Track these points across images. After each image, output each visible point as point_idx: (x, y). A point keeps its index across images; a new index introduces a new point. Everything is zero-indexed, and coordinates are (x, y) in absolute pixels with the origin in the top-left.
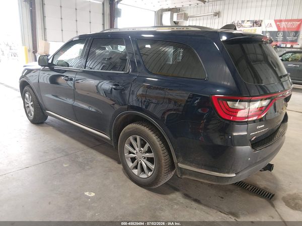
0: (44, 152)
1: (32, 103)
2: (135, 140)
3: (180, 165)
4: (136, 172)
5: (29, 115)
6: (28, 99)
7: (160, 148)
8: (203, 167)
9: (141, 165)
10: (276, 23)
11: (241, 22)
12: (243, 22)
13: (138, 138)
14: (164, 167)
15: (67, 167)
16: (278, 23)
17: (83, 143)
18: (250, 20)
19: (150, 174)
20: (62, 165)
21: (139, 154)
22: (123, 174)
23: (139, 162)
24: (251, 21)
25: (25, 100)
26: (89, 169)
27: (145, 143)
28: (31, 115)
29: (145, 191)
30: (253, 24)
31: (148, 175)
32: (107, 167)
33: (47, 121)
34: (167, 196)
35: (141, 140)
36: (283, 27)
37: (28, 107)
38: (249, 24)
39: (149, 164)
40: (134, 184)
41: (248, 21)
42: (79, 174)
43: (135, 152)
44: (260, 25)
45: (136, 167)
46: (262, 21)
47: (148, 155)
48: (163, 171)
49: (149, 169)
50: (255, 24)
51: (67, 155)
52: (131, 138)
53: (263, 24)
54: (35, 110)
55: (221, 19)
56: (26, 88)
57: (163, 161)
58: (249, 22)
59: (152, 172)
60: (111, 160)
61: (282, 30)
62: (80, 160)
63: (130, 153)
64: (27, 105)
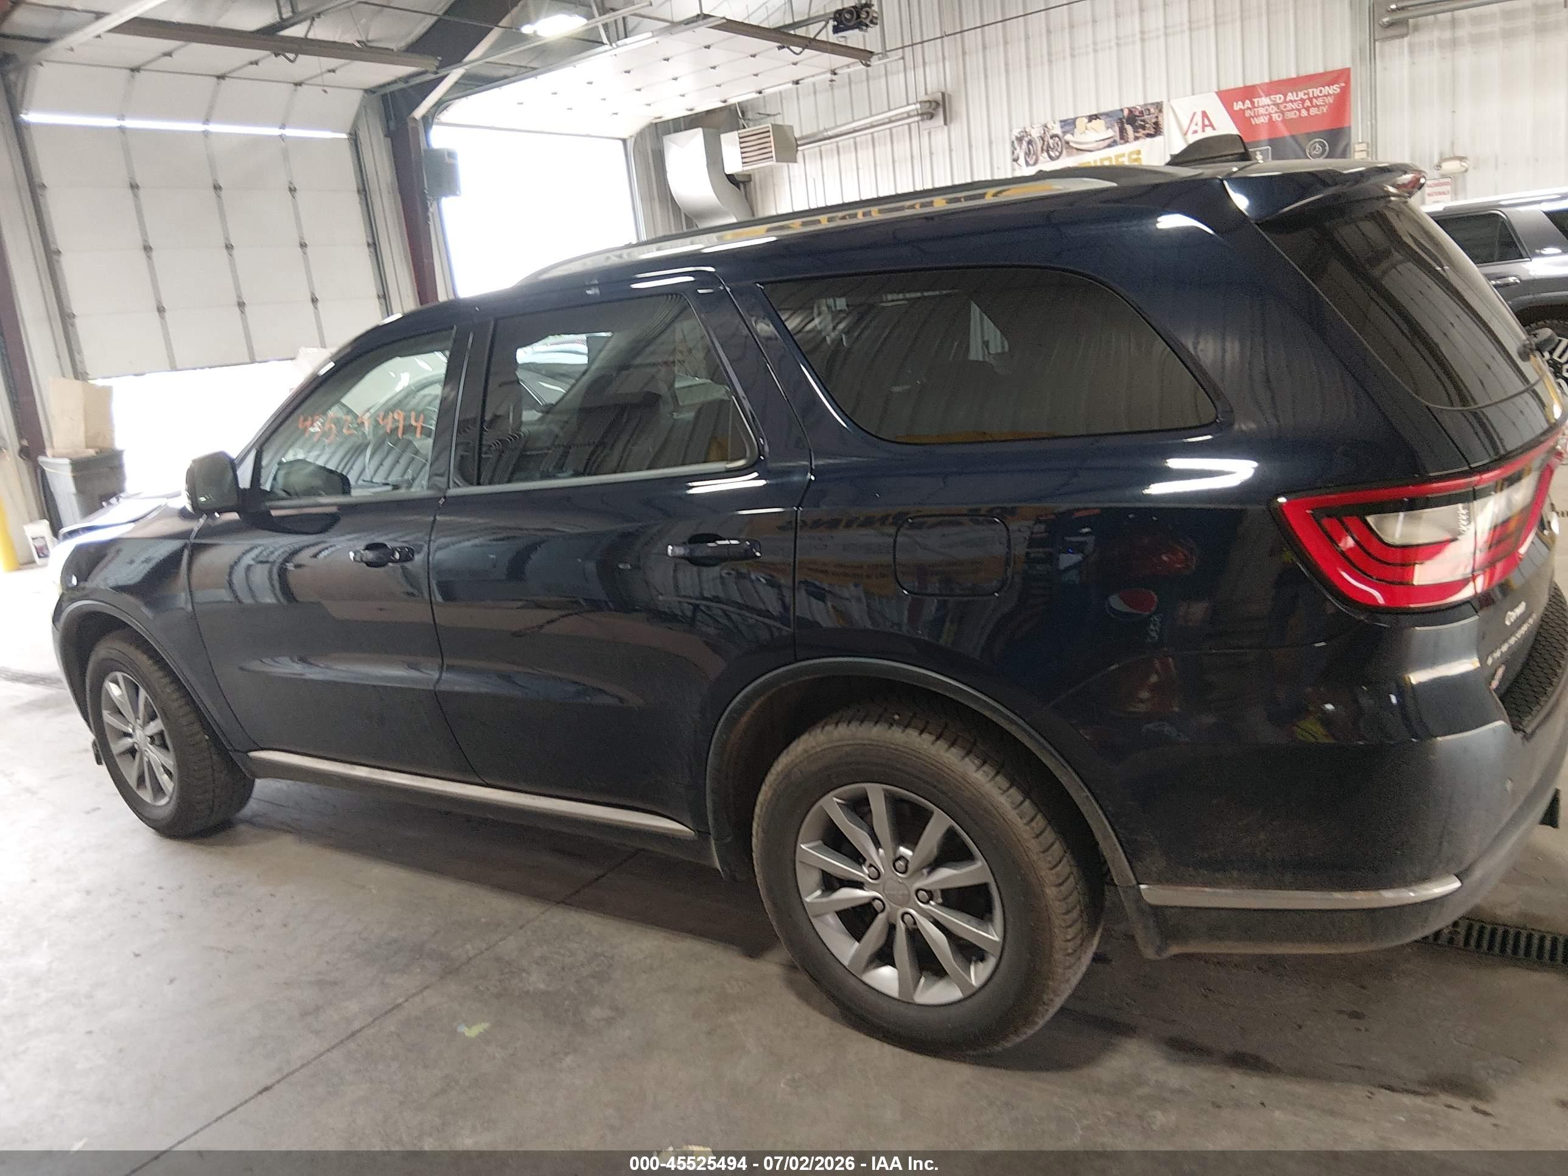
0: (321, 984)
1: (155, 726)
2: (859, 807)
3: (1152, 893)
4: (886, 978)
5: (146, 795)
6: (127, 710)
7: (1020, 823)
8: (1288, 878)
9: (915, 935)
10: (1228, 106)
11: (1058, 130)
12: (1069, 124)
13: (877, 796)
14: (1058, 921)
15: (485, 1038)
16: (1238, 106)
17: (503, 888)
18: (1103, 110)
19: (977, 975)
20: (454, 1033)
21: (894, 879)
22: (804, 1010)
23: (901, 927)
24: (1107, 115)
25: (108, 717)
26: (610, 1021)
27: (924, 817)
28: (158, 790)
29: (960, 1073)
30: (1122, 131)
31: (964, 984)
32: (698, 991)
33: (252, 806)
34: (1086, 1071)
35: (895, 804)
36: (1263, 120)
37: (132, 751)
38: (1101, 131)
39: (964, 925)
40: (888, 1049)
41: (1092, 118)
42: (569, 1060)
43: (862, 873)
44: (1157, 130)
45: (884, 956)
46: (1159, 106)
47: (946, 875)
48: (1058, 943)
49: (969, 952)
50: (1129, 128)
51: (451, 970)
52: (832, 805)
53: (1168, 122)
54: (181, 763)
55: (958, 129)
56: (103, 650)
57: (1051, 892)
58: (1099, 124)
59: (991, 962)
60: (699, 947)
61: (1264, 136)
62: (536, 981)
63: (831, 883)
64: (118, 746)
